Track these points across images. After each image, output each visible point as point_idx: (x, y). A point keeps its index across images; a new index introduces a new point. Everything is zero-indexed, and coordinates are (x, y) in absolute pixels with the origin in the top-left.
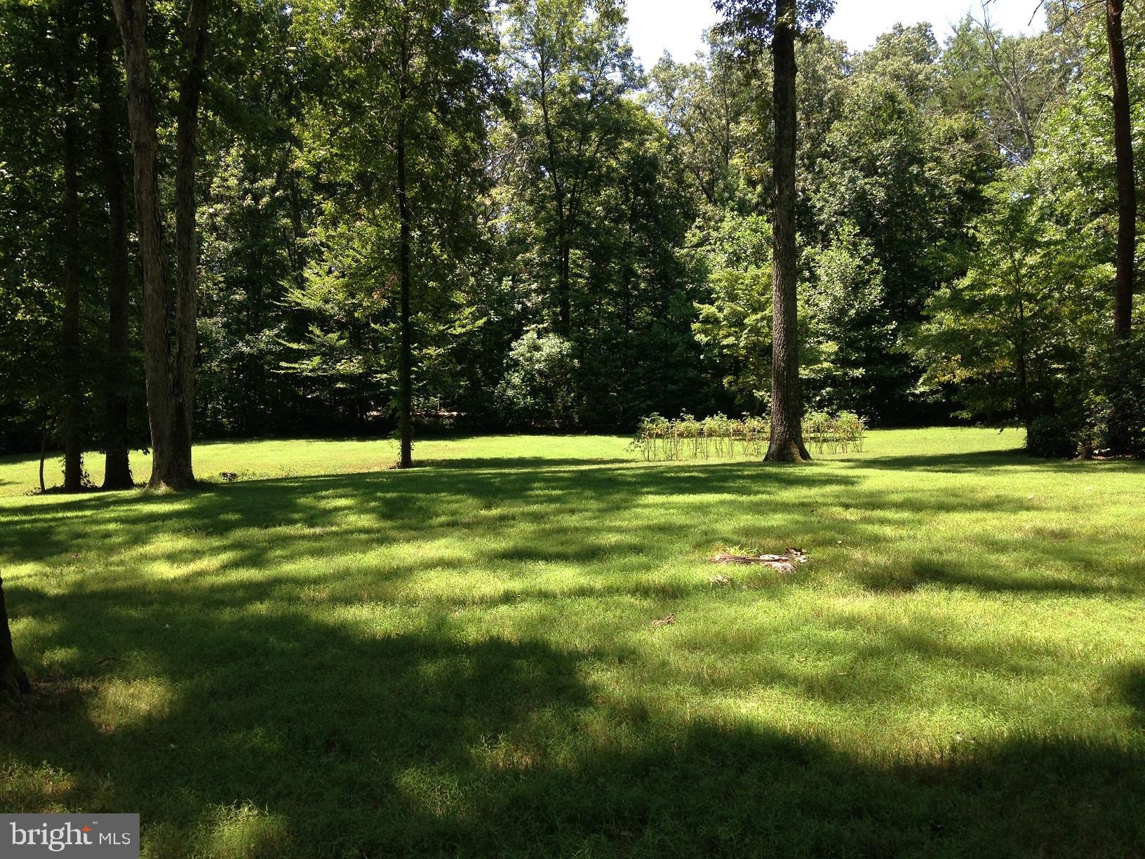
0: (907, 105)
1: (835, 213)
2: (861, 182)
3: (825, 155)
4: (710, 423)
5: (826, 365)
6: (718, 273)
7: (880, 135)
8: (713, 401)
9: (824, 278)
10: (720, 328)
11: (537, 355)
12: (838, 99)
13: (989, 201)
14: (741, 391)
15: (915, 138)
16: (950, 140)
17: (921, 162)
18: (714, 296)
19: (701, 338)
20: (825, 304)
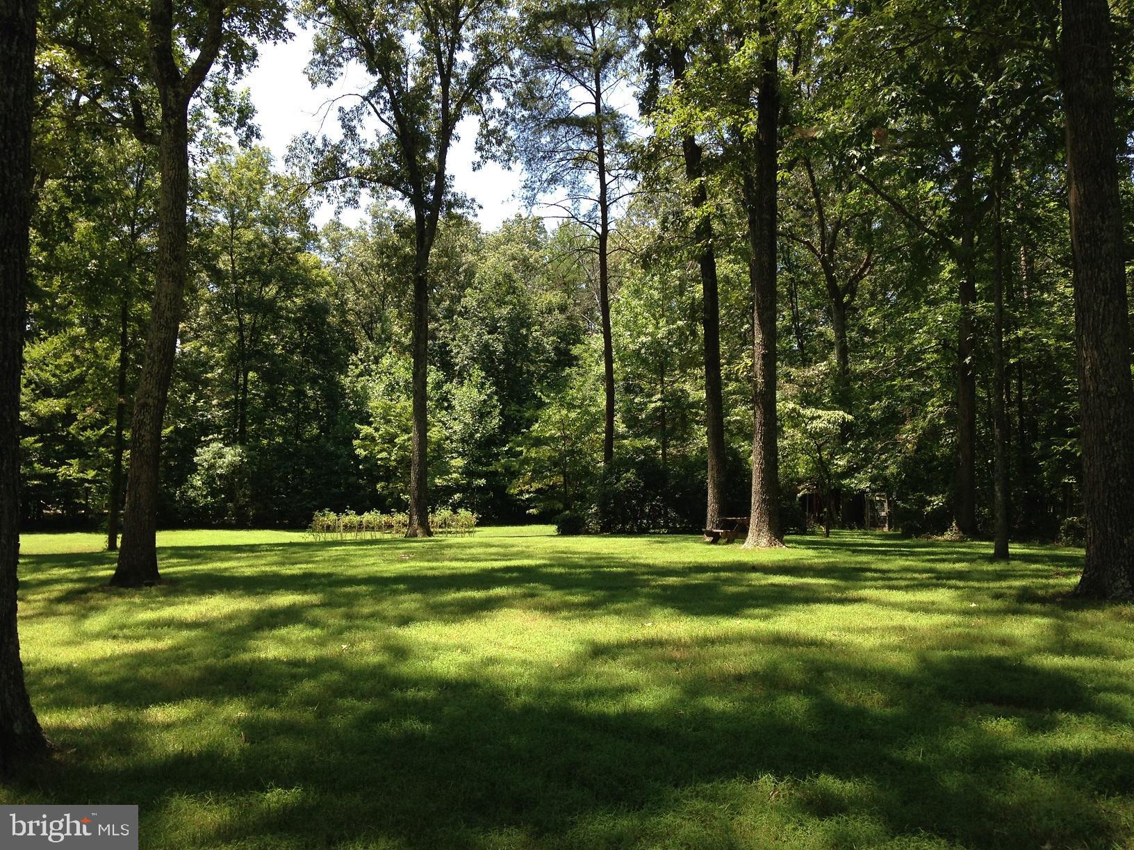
0: (519, 284)
1: (467, 358)
2: (486, 337)
3: (461, 314)
4: (367, 517)
5: (455, 475)
6: (376, 403)
7: (501, 303)
8: (368, 502)
9: (457, 407)
10: (377, 444)
11: (220, 462)
12: (470, 273)
13: (576, 358)
14: (391, 494)
15: (524, 307)
16: (550, 311)
17: (529, 327)
18: (371, 419)
19: (361, 452)
20: (458, 427)
